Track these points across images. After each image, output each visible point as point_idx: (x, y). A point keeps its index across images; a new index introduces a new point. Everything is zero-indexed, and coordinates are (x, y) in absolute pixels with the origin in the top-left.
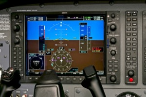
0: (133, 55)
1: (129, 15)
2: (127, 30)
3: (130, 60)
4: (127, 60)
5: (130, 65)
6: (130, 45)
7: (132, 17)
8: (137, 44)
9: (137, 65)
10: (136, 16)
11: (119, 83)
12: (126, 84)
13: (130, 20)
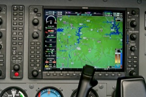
0: (19, 49)
1: (15, 9)
2: (14, 25)
3: (16, 54)
4: (13, 54)
5: (16, 59)
6: (16, 39)
7: (18, 11)
8: (23, 39)
9: (22, 59)
10: (23, 10)
11: (4, 78)
12: (12, 78)
13: (17, 15)
